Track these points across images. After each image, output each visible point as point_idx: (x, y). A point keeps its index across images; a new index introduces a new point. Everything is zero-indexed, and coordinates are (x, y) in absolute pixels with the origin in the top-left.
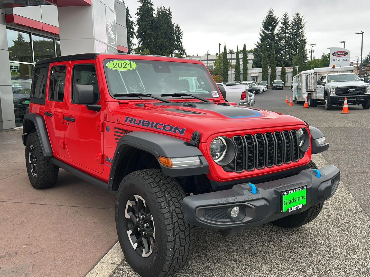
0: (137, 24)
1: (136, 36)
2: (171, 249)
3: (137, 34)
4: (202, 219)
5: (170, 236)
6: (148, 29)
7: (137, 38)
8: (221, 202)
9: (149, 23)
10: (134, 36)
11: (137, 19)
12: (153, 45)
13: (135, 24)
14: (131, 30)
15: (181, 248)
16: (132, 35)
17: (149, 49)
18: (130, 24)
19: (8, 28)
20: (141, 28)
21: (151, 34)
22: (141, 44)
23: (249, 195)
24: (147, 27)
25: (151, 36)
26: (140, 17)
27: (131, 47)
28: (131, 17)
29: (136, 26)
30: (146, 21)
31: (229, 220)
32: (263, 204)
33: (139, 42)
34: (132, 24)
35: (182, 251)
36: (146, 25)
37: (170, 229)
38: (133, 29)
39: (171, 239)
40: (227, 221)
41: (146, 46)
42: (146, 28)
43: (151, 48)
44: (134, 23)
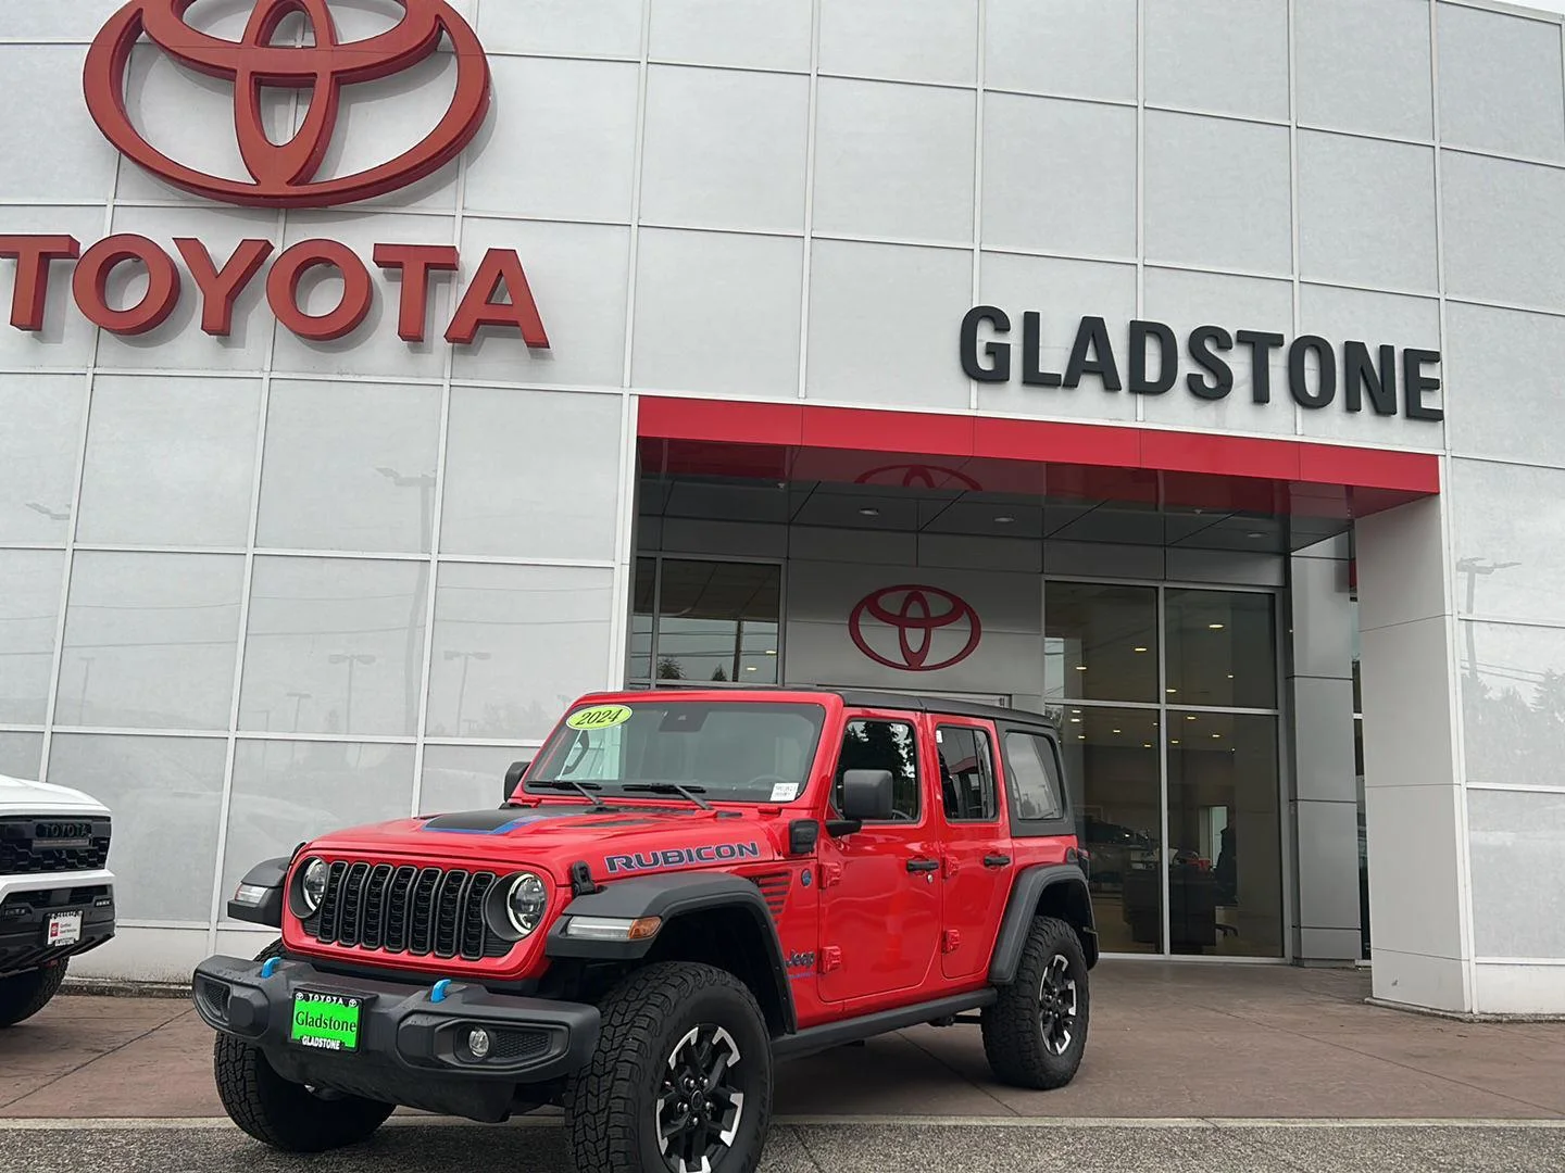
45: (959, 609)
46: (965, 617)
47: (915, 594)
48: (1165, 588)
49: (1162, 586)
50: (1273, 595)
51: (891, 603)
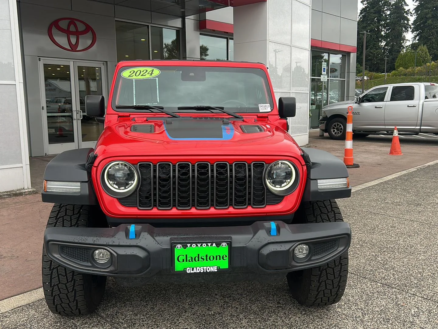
0: (414, 14)
1: (411, 29)
2: (47, 283)
3: (412, 27)
4: (56, 256)
5: (46, 268)
6: (430, 18)
7: (413, 32)
8: (76, 241)
9: (432, 10)
10: (409, 29)
11: (415, 7)
12: (434, 40)
13: (412, 14)
14: (406, 22)
15: (61, 286)
16: (406, 29)
17: (427, 46)
18: (405, 14)
19: (201, 34)
20: (419, 18)
21: (433, 24)
22: (416, 39)
23: (118, 239)
24: (428, 16)
25: (432, 27)
26: (419, 4)
27: (403, 44)
28: (408, 5)
29: (413, 16)
30: (426, 8)
31: (90, 265)
32: (130, 254)
33: (414, 37)
34: (407, 14)
35: (62, 289)
36: (427, 14)
37: (47, 260)
38: (408, 20)
39: (47, 272)
40: (88, 265)
41: (424, 42)
42: (426, 17)
43: (431, 43)
44: (410, 12)
45: (88, 29)
46: (90, 32)
47: (72, 21)
48: (151, 26)
49: (150, 25)
50: (179, 30)
51: (63, 24)
